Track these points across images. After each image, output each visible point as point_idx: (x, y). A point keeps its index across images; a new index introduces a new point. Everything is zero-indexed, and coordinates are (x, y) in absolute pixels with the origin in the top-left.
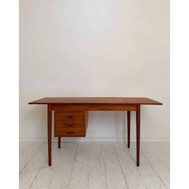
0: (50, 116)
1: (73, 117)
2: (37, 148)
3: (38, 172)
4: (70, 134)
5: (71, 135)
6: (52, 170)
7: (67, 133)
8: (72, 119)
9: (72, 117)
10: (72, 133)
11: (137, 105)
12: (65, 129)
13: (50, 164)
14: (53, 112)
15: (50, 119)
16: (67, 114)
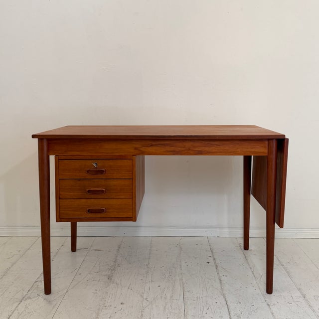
0: (46, 169)
1: (103, 171)
2: (19, 251)
3: (14, 308)
4: (97, 215)
5: (99, 216)
6: (50, 302)
7: (90, 211)
8: (101, 176)
9: (101, 172)
10: (102, 211)
11: (269, 140)
12: (83, 201)
13: (48, 290)
14: (52, 158)
15: (46, 177)
16: (89, 163)
